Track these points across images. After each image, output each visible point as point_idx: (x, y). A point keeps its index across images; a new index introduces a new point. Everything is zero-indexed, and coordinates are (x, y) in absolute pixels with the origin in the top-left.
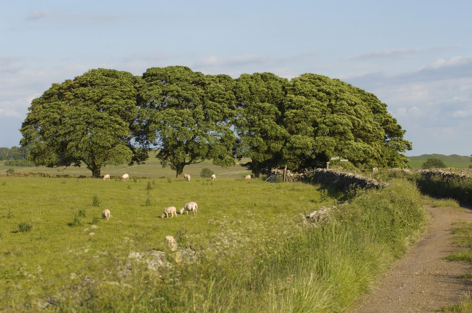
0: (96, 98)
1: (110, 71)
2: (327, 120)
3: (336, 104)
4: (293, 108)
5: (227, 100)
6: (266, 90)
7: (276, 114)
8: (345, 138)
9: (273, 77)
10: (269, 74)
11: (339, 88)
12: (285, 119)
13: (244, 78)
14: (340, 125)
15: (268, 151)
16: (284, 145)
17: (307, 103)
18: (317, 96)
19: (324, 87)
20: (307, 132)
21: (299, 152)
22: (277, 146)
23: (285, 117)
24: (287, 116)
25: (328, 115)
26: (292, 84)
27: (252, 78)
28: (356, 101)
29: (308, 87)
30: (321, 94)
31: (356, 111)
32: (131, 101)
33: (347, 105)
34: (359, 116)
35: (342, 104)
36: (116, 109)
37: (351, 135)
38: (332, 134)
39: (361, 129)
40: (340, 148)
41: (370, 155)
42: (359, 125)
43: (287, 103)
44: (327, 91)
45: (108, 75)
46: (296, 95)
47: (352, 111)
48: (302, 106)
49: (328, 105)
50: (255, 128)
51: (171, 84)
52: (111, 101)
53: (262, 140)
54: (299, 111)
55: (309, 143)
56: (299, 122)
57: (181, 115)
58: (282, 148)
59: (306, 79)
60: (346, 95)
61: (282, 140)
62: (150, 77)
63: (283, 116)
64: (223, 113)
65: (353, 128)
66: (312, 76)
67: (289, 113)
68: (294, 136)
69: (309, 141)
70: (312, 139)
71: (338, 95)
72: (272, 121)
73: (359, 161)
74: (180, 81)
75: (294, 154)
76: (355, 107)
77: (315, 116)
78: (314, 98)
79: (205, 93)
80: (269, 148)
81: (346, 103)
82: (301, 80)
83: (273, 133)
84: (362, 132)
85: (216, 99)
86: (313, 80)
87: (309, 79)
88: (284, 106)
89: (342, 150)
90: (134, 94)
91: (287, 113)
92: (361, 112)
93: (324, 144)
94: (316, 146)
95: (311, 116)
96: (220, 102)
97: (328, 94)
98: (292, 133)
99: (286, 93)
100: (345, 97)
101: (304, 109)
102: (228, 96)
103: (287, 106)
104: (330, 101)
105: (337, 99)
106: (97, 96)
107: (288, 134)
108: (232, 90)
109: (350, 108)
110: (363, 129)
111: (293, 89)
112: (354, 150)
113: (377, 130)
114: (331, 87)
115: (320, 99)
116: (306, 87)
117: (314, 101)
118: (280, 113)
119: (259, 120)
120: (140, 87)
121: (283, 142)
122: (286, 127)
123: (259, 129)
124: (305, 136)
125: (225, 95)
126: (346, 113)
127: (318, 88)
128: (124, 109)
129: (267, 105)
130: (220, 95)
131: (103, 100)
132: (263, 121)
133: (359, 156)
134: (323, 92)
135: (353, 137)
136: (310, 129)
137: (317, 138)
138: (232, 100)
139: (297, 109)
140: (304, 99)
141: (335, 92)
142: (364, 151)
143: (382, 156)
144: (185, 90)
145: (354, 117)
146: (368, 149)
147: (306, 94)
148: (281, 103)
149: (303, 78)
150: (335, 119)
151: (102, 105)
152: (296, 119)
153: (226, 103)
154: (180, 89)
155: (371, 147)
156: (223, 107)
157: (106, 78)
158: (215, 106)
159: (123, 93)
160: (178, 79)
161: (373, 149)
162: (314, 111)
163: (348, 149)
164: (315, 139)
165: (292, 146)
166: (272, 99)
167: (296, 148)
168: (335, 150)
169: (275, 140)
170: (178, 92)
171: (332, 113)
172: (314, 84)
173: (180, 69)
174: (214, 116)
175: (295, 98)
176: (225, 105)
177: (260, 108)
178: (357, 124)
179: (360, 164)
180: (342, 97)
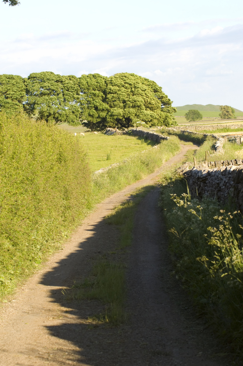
0: (4, 92)
1: (10, 75)
2: (131, 99)
3: (135, 90)
4: (111, 93)
5: (76, 90)
6: (96, 84)
7: (102, 97)
8: (141, 109)
9: (99, 76)
10: (97, 74)
11: (136, 81)
12: (107, 100)
13: (83, 77)
14: (138, 102)
15: (99, 117)
16: (108, 114)
17: (119, 90)
18: (124, 86)
19: (127, 81)
20: (120, 106)
21: (115, 117)
22: (103, 114)
23: (107, 98)
24: (108, 98)
25: (131, 96)
26: (110, 80)
27: (88, 77)
28: (146, 89)
29: (120, 82)
30: (127, 85)
31: (146, 94)
32: (23, 93)
33: (141, 91)
34: (147, 97)
35: (138, 91)
36: (15, 97)
37: (144, 107)
38: (134, 107)
39: (149, 104)
40: (138, 115)
41: (154, 118)
42: (147, 101)
43: (108, 91)
44: (130, 83)
45: (9, 78)
46: (112, 86)
47: (144, 94)
48: (116, 92)
49: (131, 91)
50: (91, 105)
51: (44, 82)
52: (12, 93)
53: (95, 111)
54: (114, 95)
55: (121, 112)
56: (115, 101)
57: (51, 99)
58: (106, 115)
59: (117, 76)
60: (140, 85)
61: (106, 111)
62: (32, 79)
63: (106, 98)
64: (74, 97)
65: (144, 103)
66: (121, 75)
67: (109, 96)
68: (112, 108)
69: (121, 111)
70: (122, 110)
71: (136, 86)
72: (100, 100)
73: (148, 121)
74: (50, 80)
75: (113, 119)
76: (145, 92)
77: (124, 97)
78: (122, 87)
79: (63, 87)
80: (99, 115)
81: (140, 90)
82: (115, 77)
83: (101, 108)
84: (149, 105)
85: (70, 90)
86: (121, 77)
87: (119, 76)
88: (106, 92)
89: (139, 116)
90: (24, 88)
91: (108, 96)
92: (149, 95)
93: (129, 113)
94: (125, 114)
95: (122, 98)
96: (72, 92)
97: (130, 84)
98: (111, 107)
99: (107, 85)
100: (139, 86)
101: (117, 94)
102: (76, 88)
103: (108, 92)
104: (131, 88)
105: (135, 87)
106: (4, 90)
107: (109, 108)
108: (78, 85)
109: (142, 92)
110: (150, 104)
111: (111, 83)
112: (145, 115)
113: (157, 103)
114: (131, 81)
115: (126, 88)
116: (118, 81)
117: (123, 89)
118: (104, 96)
119: (93, 100)
120: (27, 84)
121: (107, 112)
122: (108, 104)
123: (93, 105)
124: (119, 109)
125: (74, 88)
126: (140, 96)
127: (124, 81)
128: (19, 97)
129: (97, 92)
130: (71, 88)
131: (8, 93)
132: (95, 101)
133: (148, 118)
134: (127, 84)
135: (145, 108)
136: (122, 105)
137: (125, 109)
138: (78, 90)
139: (114, 94)
140: (117, 88)
141: (134, 84)
142: (151, 116)
143: (160, 117)
144: (52, 85)
145: (145, 97)
146: (153, 115)
147: (118, 86)
148: (105, 90)
149: (116, 76)
150: (135, 98)
151: (8, 95)
152: (113, 100)
153: (75, 92)
154: (50, 85)
155: (154, 113)
156: (74, 94)
157: (8, 80)
158: (69, 94)
159: (18, 88)
160: (48, 79)
161: (156, 114)
162: (123, 95)
163: (142, 115)
164: (124, 110)
165: (112, 114)
166: (100, 89)
167: (114, 115)
168: (135, 116)
169: (102, 111)
170: (49, 87)
171: (133, 95)
172: (122, 79)
173: (49, 73)
174: (69, 99)
175: (112, 88)
176: (75, 93)
177: (94, 94)
178: (146, 101)
179: (148, 122)
180: (138, 86)
